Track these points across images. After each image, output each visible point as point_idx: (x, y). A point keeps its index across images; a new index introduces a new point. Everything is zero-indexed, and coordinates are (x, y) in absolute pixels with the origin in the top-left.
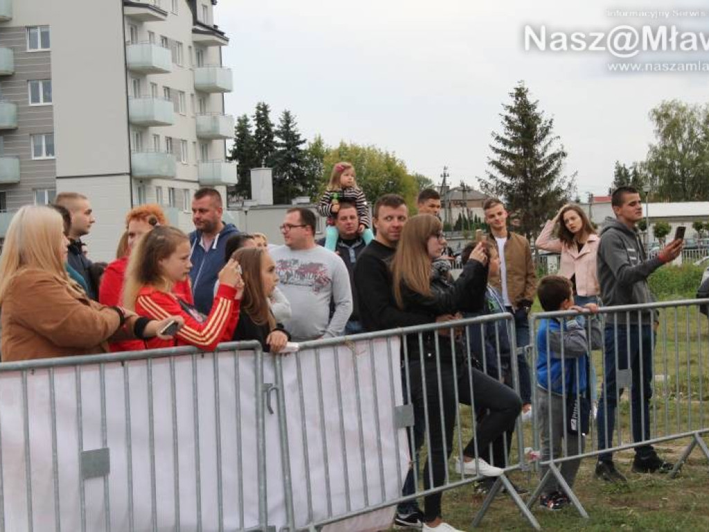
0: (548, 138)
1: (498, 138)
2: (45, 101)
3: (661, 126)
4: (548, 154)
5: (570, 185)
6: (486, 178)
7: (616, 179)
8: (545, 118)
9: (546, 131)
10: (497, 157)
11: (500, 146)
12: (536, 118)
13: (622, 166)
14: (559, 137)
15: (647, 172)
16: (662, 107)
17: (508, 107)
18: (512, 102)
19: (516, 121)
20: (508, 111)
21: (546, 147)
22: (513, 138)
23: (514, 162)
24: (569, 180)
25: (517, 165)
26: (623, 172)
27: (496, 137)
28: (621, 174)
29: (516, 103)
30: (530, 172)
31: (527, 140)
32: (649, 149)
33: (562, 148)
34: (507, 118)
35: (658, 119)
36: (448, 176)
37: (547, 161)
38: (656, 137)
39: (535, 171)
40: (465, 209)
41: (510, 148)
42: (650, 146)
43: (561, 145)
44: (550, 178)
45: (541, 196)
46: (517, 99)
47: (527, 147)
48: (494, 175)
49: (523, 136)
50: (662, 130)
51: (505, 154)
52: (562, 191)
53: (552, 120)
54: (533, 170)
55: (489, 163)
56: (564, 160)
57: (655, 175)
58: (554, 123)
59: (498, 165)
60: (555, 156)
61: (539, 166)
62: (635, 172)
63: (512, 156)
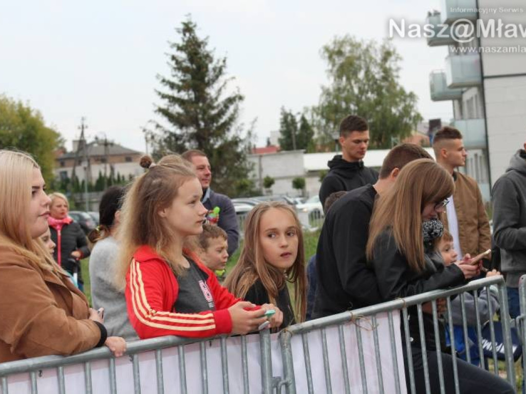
0: (222, 79)
1: (164, 81)
3: (334, 65)
4: (222, 98)
5: (249, 133)
6: (151, 128)
7: (282, 127)
8: (217, 56)
9: (219, 72)
10: (164, 103)
11: (167, 90)
12: (208, 57)
13: (288, 111)
14: (233, 78)
15: (319, 118)
16: (335, 43)
17: (174, 45)
18: (179, 39)
19: (184, 61)
20: (175, 49)
21: (220, 90)
22: (183, 81)
23: (183, 109)
24: (247, 128)
25: (187, 111)
26: (289, 118)
27: (161, 79)
28: (288, 122)
29: (184, 41)
30: (203, 120)
31: (198, 83)
32: (321, 91)
33: (238, 91)
34: (173, 58)
35: (330, 57)
36: (87, 127)
37: (222, 106)
38: (328, 77)
39: (209, 119)
40: (108, 166)
41: (179, 91)
42: (323, 88)
43: (237, 87)
44: (226, 126)
45: (216, 146)
46: (185, 35)
47: (198, 91)
48: (161, 124)
49: (193, 78)
50: (335, 69)
51: (173, 100)
52: (241, 141)
53: (225, 58)
54: (206, 117)
55: (156, 111)
56: (241, 105)
57: (328, 121)
58: (227, 61)
59: (165, 112)
60: (230, 101)
61: (214, 112)
62: (303, 119)
63: (181, 102)
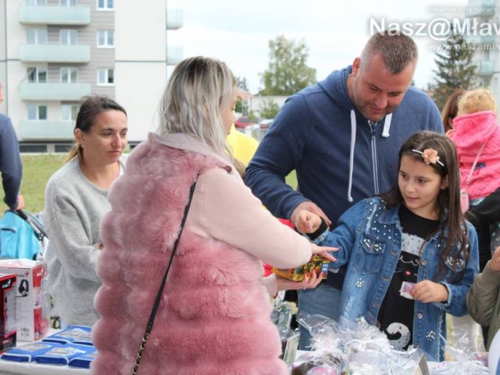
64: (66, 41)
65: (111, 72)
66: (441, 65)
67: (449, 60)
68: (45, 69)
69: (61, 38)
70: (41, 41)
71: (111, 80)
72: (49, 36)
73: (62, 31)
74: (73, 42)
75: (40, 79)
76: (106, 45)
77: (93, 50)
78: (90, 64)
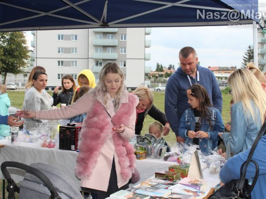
2: (124, 40)
64: (109, 51)
65: (125, 63)
66: (245, 61)
67: (249, 59)
68: (101, 61)
69: (107, 51)
70: (100, 52)
71: (125, 65)
72: (103, 50)
73: (108, 48)
74: (112, 52)
75: (100, 65)
76: (123, 53)
77: (119, 55)
78: (118, 60)
